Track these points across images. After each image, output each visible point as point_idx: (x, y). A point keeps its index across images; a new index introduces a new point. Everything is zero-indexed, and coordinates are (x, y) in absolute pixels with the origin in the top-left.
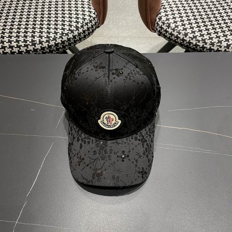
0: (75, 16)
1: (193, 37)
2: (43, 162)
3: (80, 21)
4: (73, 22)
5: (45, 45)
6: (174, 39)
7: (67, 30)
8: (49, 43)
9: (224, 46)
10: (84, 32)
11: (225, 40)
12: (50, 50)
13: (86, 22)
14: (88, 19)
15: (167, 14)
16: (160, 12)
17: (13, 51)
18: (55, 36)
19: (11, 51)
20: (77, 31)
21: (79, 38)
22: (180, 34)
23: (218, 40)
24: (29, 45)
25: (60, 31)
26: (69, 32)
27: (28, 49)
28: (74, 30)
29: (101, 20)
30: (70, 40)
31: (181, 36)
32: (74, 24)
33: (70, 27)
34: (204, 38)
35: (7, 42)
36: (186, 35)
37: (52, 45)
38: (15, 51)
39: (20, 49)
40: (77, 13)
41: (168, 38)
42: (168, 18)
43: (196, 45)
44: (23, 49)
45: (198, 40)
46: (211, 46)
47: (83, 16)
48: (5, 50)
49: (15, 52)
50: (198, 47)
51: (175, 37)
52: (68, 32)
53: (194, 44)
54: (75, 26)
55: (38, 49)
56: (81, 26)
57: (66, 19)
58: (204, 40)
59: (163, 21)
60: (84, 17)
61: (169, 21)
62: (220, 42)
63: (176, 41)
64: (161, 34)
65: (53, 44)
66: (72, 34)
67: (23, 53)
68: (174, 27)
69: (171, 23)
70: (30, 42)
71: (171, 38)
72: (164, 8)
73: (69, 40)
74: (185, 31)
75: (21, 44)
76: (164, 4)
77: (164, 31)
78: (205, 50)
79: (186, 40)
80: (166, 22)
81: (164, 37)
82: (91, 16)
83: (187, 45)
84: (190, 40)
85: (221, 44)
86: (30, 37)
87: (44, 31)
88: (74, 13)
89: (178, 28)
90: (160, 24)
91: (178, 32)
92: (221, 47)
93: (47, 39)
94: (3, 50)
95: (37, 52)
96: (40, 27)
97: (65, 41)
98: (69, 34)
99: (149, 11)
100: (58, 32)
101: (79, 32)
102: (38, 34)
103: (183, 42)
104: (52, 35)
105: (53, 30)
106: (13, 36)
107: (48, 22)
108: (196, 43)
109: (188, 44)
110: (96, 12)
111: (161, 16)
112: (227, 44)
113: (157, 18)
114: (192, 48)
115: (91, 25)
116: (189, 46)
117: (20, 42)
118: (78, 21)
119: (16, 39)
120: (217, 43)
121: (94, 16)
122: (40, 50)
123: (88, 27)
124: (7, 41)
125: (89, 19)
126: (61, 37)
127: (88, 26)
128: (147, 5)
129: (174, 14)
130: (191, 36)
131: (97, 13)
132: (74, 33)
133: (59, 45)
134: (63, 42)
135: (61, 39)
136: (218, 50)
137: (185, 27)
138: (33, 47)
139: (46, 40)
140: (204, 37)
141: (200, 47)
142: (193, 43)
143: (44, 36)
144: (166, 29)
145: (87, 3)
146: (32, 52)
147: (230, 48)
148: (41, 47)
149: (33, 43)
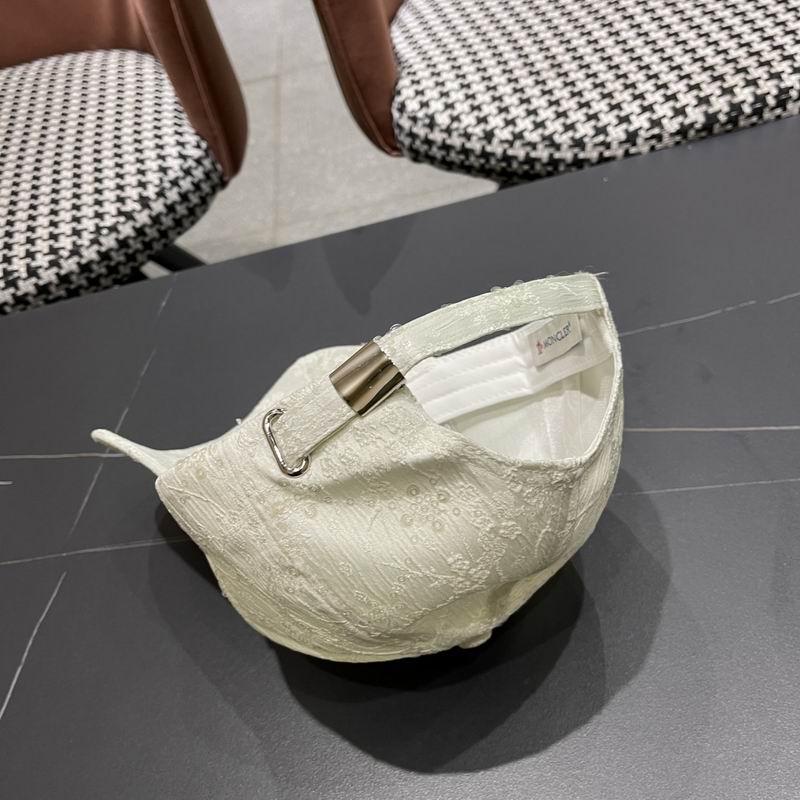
0: (133, 169)
1: (510, 137)
3: (150, 179)
4: (128, 188)
5: (48, 276)
6: (458, 161)
7: (113, 216)
8: (59, 266)
9: (616, 141)
10: (171, 208)
11: (616, 122)
12: (67, 290)
13: (171, 178)
14: (177, 168)
15: (420, 88)
16: (398, 87)
18: (74, 243)
20: (146, 212)
21: (159, 231)
22: (469, 140)
23: (595, 127)
25: (89, 224)
26: (118, 222)
28: (134, 210)
30: (128, 244)
31: (475, 145)
33: (119, 205)
34: (546, 133)
36: (489, 136)
37: (73, 273)
40: (141, 157)
41: (440, 162)
42: (425, 99)
43: (529, 161)
45: (529, 144)
46: (576, 150)
47: (160, 162)
50: (538, 167)
51: (458, 153)
52: (114, 220)
53: (520, 159)
55: (26, 294)
56: (156, 193)
57: (106, 183)
58: (550, 137)
59: (413, 111)
60: (164, 165)
61: (429, 107)
62: (601, 131)
65: (75, 268)
66: (131, 223)
68: (448, 121)
69: (437, 111)
71: (448, 158)
72: (409, 74)
73: (123, 243)
74: (483, 126)
76: (411, 62)
77: (422, 142)
78: (562, 168)
79: (494, 154)
80: (420, 115)
82: (185, 158)
83: (503, 169)
84: (505, 151)
85: (607, 135)
87: (38, 235)
88: (132, 158)
89: (460, 122)
90: (406, 123)
91: (463, 136)
93: (52, 257)
95: (27, 303)
96: (29, 226)
97: (111, 250)
98: (120, 227)
100: (83, 227)
101: (154, 214)
102: (23, 249)
103: (488, 161)
104: (66, 243)
105: (69, 226)
107: (52, 206)
108: (528, 154)
109: (504, 164)
110: (203, 138)
111: (401, 99)
112: (627, 131)
113: (393, 110)
114: (521, 172)
115: (192, 182)
116: (509, 169)
118: (143, 179)
120: (593, 137)
121: (198, 153)
122: (34, 297)
123: (183, 191)
125: (181, 168)
126: (95, 242)
127: (180, 187)
129: (443, 84)
130: (506, 134)
131: (207, 144)
132: (136, 221)
133: (96, 267)
134: (105, 256)
135: (96, 247)
136: (602, 159)
137: (481, 115)
138: (12, 290)
139: (50, 262)
140: (545, 128)
141: (544, 165)
142: (516, 158)
143: (40, 251)
144: (427, 134)
145: (171, 122)
146: (13, 306)
147: (640, 141)
148: (36, 285)
149: (10, 280)
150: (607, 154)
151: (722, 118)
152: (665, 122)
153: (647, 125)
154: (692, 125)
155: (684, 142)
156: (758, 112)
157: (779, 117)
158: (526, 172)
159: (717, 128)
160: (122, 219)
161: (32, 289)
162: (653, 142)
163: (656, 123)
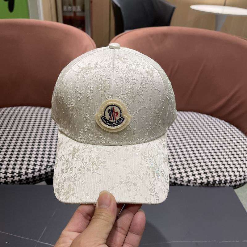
5: (30, 176)
8: (34, 174)
9: (185, 181)
18: (40, 168)
24: (15, 176)
27: (14, 180)
37: (37, 176)
46: (175, 180)
55: (22, 179)
57: (52, 156)
62: (182, 177)
67: (9, 183)
70: (17, 174)
75: (8, 176)
85: (183, 179)
86: (18, 169)
107: (36, 159)
112: (188, 180)
136: (181, 185)
138: (19, 177)
139: (32, 172)
146: (17, 182)
147: (191, 183)
148: (26, 177)
149: (20, 174)
150: (182, 183)
151: (211, 183)
152: (197, 180)
153: (193, 179)
154: (204, 183)
155: (201, 186)
156: (220, 184)
157: (224, 186)
159: (209, 185)
162: (194, 184)
163: (195, 180)
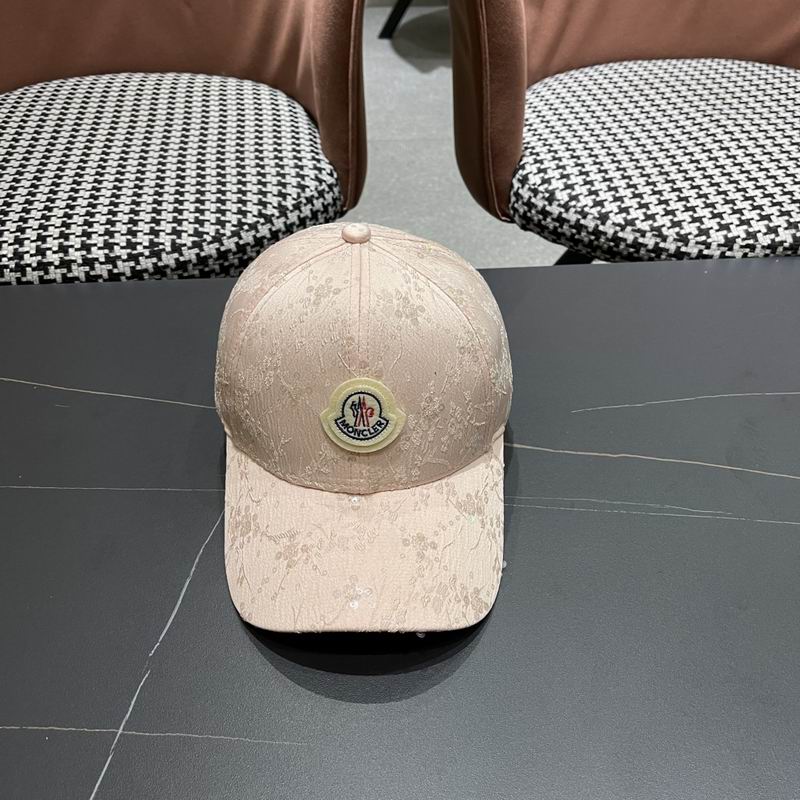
0: (275, 180)
1: (623, 223)
2: (197, 560)
3: (289, 192)
4: (269, 195)
5: (190, 255)
6: (568, 234)
7: (254, 216)
8: (202, 250)
9: (716, 243)
10: (302, 221)
11: (717, 227)
12: (201, 271)
13: (307, 196)
14: (313, 188)
15: (542, 167)
16: (522, 163)
17: (92, 273)
18: (218, 230)
19: (87, 273)
20: (283, 219)
22: (585, 217)
23: (699, 228)
24: (142, 254)
25: (232, 218)
26: (258, 222)
27: (138, 268)
28: (273, 215)
29: (349, 192)
30: (263, 243)
31: (590, 223)
32: (275, 201)
33: (260, 207)
34: (656, 225)
35: (77, 250)
36: (604, 218)
37: (211, 256)
38: (99, 273)
39: (115, 266)
40: (282, 172)
41: (550, 233)
42: (546, 177)
43: (636, 245)
44: (124, 267)
45: (639, 231)
46: (680, 244)
47: (299, 179)
48: (70, 270)
49: (100, 276)
50: (643, 251)
51: (571, 227)
52: (255, 219)
53: (628, 242)
54: (276, 205)
55: (167, 266)
56: (293, 205)
57: (249, 187)
58: (658, 229)
59: (534, 185)
60: (302, 183)
61: (550, 184)
62: (705, 232)
63: (577, 237)
64: (528, 224)
65: (214, 252)
66: (269, 226)
67: (123, 278)
68: (567, 199)
69: (557, 188)
70: (145, 247)
71: (559, 230)
72: (532, 154)
73: (259, 241)
74: (599, 208)
75: (118, 254)
76: (532, 144)
77: (538, 212)
78: (663, 257)
79: (605, 234)
80: (541, 188)
81: (539, 230)
82: (321, 181)
83: (610, 247)
84: (616, 232)
85: (709, 237)
86: (145, 234)
87: (185, 218)
88: (274, 171)
89: (578, 201)
90: (525, 194)
91: (579, 213)
92: (708, 246)
93: (196, 239)
94: (65, 271)
95: (164, 274)
96: (175, 208)
97: (248, 244)
98: (259, 227)
99: (490, 160)
100: (227, 219)
101: (288, 222)
102: (170, 226)
103: (597, 239)
104: (210, 230)
105: (214, 215)
106: (96, 233)
107: (198, 196)
108: (636, 238)
109: (612, 244)
110: (335, 170)
111: (525, 172)
112: (726, 237)
113: (515, 181)
114: (625, 253)
115: (323, 204)
116: (615, 249)
117: (116, 247)
118: (284, 191)
119: (105, 241)
120: (696, 236)
121: (330, 180)
122: (172, 270)
123: (315, 209)
124: (76, 247)
125: (316, 189)
126: (235, 234)
127: (313, 205)
128: (485, 141)
129: (564, 167)
130: (619, 219)
131: (338, 175)
132: (273, 224)
133: (231, 257)
134: (241, 249)
135: (236, 239)
136: (700, 256)
137: (598, 199)
138: (154, 260)
139: (193, 242)
140: (655, 221)
141: (648, 251)
142: (625, 240)
143: (186, 232)
144: (545, 206)
145: (308, 149)
146: (151, 275)
147: (736, 247)
148: (177, 260)
149: (155, 251)
150: (706, 252)
152: (759, 235)
153: (744, 235)
154: (782, 243)
155: (772, 255)
158: (630, 254)
160: (262, 220)
161: (172, 263)
162: (747, 250)
163: (752, 235)
